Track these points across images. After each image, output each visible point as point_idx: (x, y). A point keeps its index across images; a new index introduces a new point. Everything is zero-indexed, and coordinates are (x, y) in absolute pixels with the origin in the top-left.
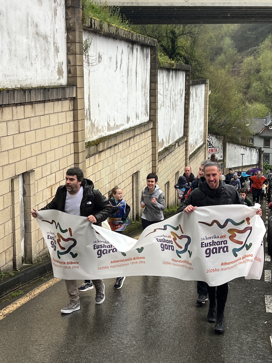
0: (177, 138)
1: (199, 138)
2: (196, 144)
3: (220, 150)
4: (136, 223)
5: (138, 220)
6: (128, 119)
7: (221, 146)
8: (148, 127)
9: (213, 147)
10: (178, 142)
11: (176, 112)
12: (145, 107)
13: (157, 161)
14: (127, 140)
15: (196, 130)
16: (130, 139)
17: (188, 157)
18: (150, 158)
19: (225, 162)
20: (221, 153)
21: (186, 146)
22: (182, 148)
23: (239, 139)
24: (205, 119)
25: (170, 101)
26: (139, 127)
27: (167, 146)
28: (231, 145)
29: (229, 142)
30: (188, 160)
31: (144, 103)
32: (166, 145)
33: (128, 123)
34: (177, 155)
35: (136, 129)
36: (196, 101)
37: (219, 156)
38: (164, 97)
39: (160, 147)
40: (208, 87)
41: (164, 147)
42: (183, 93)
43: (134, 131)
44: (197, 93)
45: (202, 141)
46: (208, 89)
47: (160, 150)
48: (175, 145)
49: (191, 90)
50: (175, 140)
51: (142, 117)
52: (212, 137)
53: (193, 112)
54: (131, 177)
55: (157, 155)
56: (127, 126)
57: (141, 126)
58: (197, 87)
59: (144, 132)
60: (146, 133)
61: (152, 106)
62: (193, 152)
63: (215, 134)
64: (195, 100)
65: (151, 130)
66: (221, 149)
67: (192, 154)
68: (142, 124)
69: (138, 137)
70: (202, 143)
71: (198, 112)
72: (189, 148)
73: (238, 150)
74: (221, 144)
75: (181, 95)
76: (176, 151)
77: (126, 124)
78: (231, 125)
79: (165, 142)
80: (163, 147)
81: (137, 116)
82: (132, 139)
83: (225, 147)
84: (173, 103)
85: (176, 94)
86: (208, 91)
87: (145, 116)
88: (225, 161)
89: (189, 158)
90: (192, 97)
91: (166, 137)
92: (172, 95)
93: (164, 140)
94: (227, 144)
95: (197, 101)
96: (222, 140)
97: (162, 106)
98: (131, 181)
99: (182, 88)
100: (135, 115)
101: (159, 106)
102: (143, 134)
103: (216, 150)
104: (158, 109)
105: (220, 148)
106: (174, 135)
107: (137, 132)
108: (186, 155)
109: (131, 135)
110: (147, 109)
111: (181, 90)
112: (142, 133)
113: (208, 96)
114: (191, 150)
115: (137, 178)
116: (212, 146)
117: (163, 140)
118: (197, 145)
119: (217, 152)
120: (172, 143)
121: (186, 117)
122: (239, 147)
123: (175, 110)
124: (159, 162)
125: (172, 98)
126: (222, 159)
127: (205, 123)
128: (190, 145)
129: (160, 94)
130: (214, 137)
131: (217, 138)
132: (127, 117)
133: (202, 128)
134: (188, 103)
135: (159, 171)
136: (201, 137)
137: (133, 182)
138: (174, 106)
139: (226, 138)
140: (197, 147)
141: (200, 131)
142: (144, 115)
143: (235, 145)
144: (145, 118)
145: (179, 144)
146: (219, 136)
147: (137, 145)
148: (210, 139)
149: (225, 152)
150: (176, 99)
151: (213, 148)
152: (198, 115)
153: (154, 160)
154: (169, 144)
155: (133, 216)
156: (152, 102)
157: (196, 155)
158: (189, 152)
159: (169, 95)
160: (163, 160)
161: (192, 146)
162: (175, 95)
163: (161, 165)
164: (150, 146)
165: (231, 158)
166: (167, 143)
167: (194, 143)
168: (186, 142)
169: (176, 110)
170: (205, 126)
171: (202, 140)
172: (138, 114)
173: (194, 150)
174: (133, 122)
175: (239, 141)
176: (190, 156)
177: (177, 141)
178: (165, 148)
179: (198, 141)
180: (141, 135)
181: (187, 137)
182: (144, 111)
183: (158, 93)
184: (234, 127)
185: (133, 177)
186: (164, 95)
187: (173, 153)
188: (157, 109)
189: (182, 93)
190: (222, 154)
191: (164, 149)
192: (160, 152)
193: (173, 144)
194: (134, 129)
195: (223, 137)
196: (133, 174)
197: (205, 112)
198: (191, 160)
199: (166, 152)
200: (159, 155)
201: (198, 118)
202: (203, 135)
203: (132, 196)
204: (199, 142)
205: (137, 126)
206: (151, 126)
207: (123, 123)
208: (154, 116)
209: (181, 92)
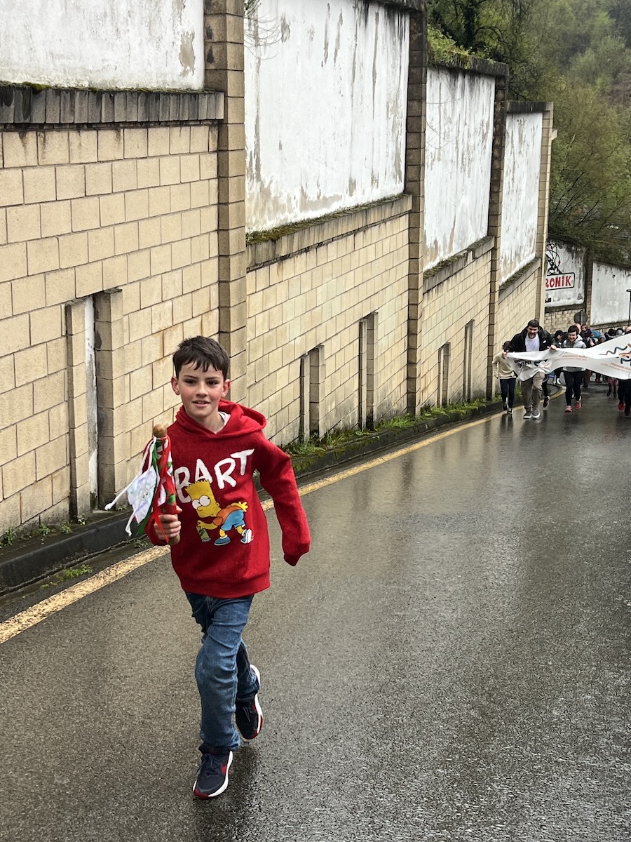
0: (472, 239)
1: (524, 243)
2: (517, 257)
3: (577, 280)
4: (367, 435)
5: (372, 430)
6: (352, 185)
7: (578, 271)
8: (400, 208)
9: (560, 273)
10: (472, 249)
11: (469, 177)
12: (394, 159)
13: (421, 292)
14: (347, 234)
15: (520, 224)
16: (355, 232)
17: (497, 289)
18: (404, 285)
19: (588, 310)
20: (579, 287)
21: (494, 262)
22: (483, 264)
23: (623, 256)
24: (541, 199)
25: (457, 148)
26: (378, 205)
27: (446, 258)
28: (603, 269)
29: (599, 262)
30: (497, 294)
31: (392, 149)
32: (444, 255)
33: (351, 195)
34: (469, 282)
35: (372, 210)
36: (520, 152)
37: (574, 294)
38: (442, 136)
39: (428, 258)
40: (551, 121)
41: (437, 261)
42: (487, 132)
43: (364, 213)
44: (524, 134)
45: (533, 252)
46: (551, 126)
47: (429, 265)
48: (466, 256)
49: (507, 124)
50: (466, 246)
51: (386, 182)
52: (558, 248)
53: (513, 179)
54: (357, 324)
55: (421, 277)
56: (349, 202)
57: (382, 203)
58: (522, 120)
59: (391, 219)
60: (396, 222)
61: (411, 157)
62: (509, 276)
63: (565, 242)
64: (518, 151)
65: (408, 215)
66: (580, 279)
67: (507, 281)
68: (385, 199)
69: (375, 229)
70: (532, 256)
71: (524, 181)
72: (500, 266)
73: (619, 281)
74: (580, 266)
75: (484, 137)
76: (468, 270)
77: (347, 196)
78: (605, 221)
79: (442, 248)
80: (435, 258)
81: (374, 180)
82: (362, 233)
83: (589, 273)
84: (463, 155)
85: (472, 132)
86: (551, 130)
87: (393, 181)
88: (588, 306)
89: (500, 290)
90: (510, 144)
91: (444, 236)
92: (461, 134)
93: (440, 243)
94: (595, 266)
95: (524, 153)
96: (582, 255)
97: (436, 160)
98: (357, 336)
99: (486, 120)
100: (370, 177)
101: (428, 160)
102: (388, 223)
103: (567, 281)
104: (426, 166)
105: (577, 276)
106: (464, 232)
107: (374, 217)
108: (493, 282)
109: (359, 223)
110: (399, 165)
111: (485, 125)
112: (384, 221)
113: (550, 144)
114: (504, 271)
115: (371, 329)
116: (558, 270)
117: (436, 242)
118: (520, 261)
119: (568, 286)
120: (459, 250)
121: (496, 190)
122: (623, 272)
123: (467, 171)
124: (426, 295)
125: (460, 142)
126: (581, 301)
127: (541, 210)
128: (503, 260)
129: (431, 127)
130: (564, 249)
131: (569, 250)
132: (350, 181)
133: (533, 220)
134: (501, 156)
135: (426, 316)
136: (531, 242)
137: (360, 337)
138: (464, 160)
139: (593, 252)
140: (519, 266)
141: (528, 227)
142: (391, 177)
143: (613, 269)
144: (394, 186)
145: (477, 255)
146: (576, 246)
147: (371, 248)
148: (554, 254)
149: (589, 286)
150: (471, 143)
151: (561, 276)
152: (523, 186)
153: (412, 289)
154: (452, 254)
155: (360, 419)
156: (411, 147)
157: (516, 284)
158: (500, 277)
159: (453, 134)
160: (434, 289)
161: (509, 262)
162: (469, 135)
163: (430, 301)
164: (405, 253)
165: (602, 299)
166: (447, 250)
167: (513, 255)
168: (494, 250)
169: (469, 171)
170: (541, 216)
171: (532, 248)
172: (375, 173)
173: (513, 273)
174: (364, 194)
175: (623, 260)
176: (503, 285)
177: (470, 246)
178: (442, 262)
179: (522, 251)
180: (382, 225)
181: (496, 238)
182: (392, 169)
183: (427, 128)
184: (612, 227)
185: (361, 325)
186: (443, 131)
187: (460, 276)
188: (424, 165)
189: (485, 131)
190: (581, 290)
191: (439, 264)
192: (429, 271)
193: (462, 254)
194: (366, 211)
195: (584, 249)
196: (361, 319)
197: (542, 182)
198: (503, 296)
199: (443, 272)
200: (425, 279)
201: (523, 194)
202: (535, 237)
203: (357, 371)
204: (526, 253)
205: (373, 202)
206: (408, 205)
207: (340, 195)
208: (416, 181)
209: (485, 128)
